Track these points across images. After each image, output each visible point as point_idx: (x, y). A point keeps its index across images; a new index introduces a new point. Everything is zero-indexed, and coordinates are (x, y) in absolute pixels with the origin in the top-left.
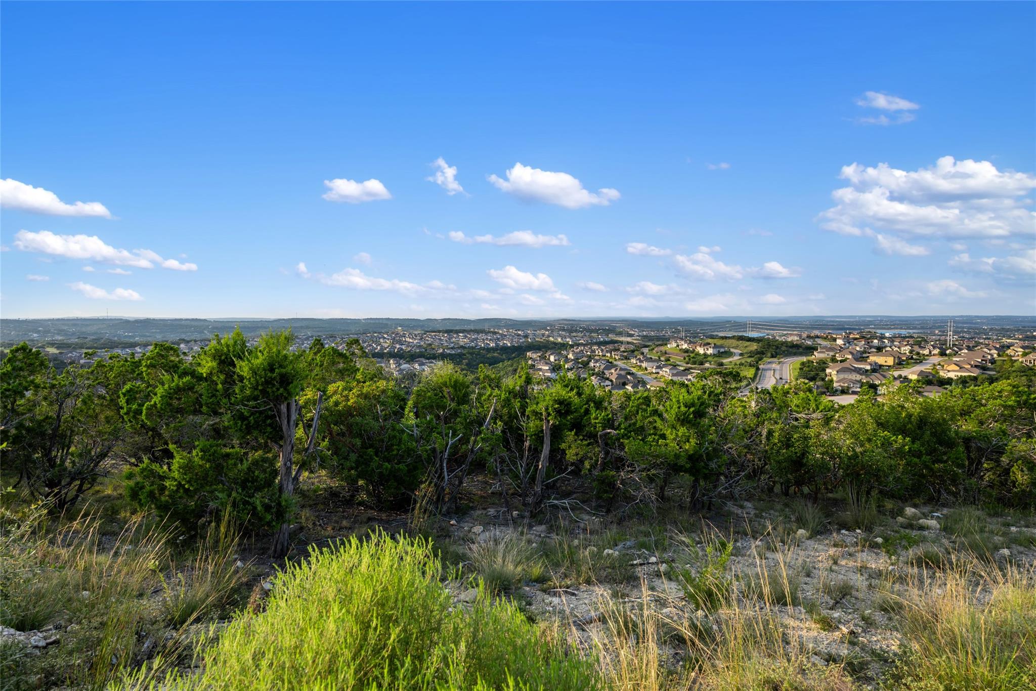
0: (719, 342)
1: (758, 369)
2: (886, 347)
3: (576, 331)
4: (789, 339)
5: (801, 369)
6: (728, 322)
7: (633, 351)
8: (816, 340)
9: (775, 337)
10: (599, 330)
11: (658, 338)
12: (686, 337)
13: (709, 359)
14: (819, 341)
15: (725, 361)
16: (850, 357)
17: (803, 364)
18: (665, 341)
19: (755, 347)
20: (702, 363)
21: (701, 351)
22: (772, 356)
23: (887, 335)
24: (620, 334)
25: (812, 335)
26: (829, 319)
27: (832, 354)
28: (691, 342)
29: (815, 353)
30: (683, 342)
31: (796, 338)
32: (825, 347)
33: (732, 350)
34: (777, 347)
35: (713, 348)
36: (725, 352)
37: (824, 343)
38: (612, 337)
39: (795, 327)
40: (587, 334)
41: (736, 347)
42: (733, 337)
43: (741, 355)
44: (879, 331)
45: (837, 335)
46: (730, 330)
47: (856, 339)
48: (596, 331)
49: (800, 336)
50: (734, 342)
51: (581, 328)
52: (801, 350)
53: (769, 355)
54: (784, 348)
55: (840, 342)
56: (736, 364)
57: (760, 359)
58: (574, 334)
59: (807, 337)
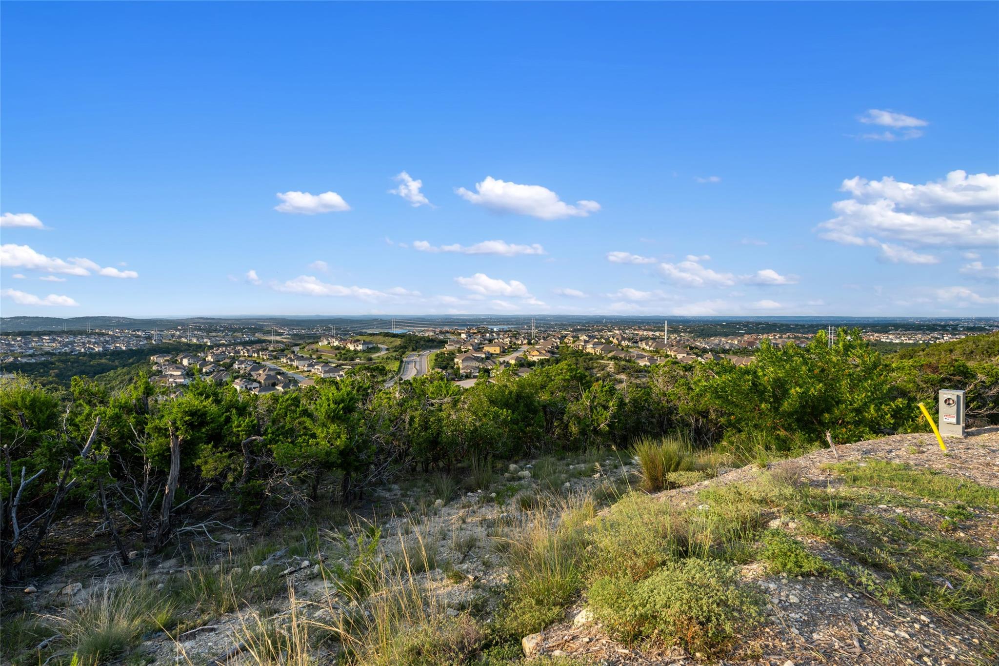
0: (368, 339)
1: (402, 362)
2: (494, 339)
3: (216, 330)
4: (426, 335)
5: (436, 360)
6: (376, 320)
7: (283, 350)
8: (447, 334)
9: (415, 333)
10: (244, 328)
11: (309, 337)
12: (337, 335)
13: (359, 354)
14: (449, 336)
15: (374, 356)
16: (471, 348)
17: (437, 355)
18: (316, 339)
19: (399, 342)
20: (352, 359)
21: (351, 347)
22: (414, 350)
23: (495, 330)
24: (268, 333)
25: (444, 330)
26: (455, 317)
27: (458, 346)
28: (341, 340)
29: (446, 346)
30: (334, 340)
31: (431, 334)
32: (453, 341)
33: (380, 346)
34: (417, 342)
35: (363, 344)
36: (374, 348)
37: (452, 337)
38: (259, 336)
39: (430, 324)
40: (230, 334)
41: (382, 343)
42: (380, 334)
43: (387, 349)
44: (490, 327)
45: (461, 330)
46: (377, 328)
47: (474, 333)
48: (240, 330)
49: (434, 332)
50: (381, 338)
51: (221, 327)
52: (435, 344)
53: (411, 349)
54: (422, 343)
55: (463, 336)
56: (383, 359)
57: (404, 353)
58: (214, 334)
59: (440, 332)
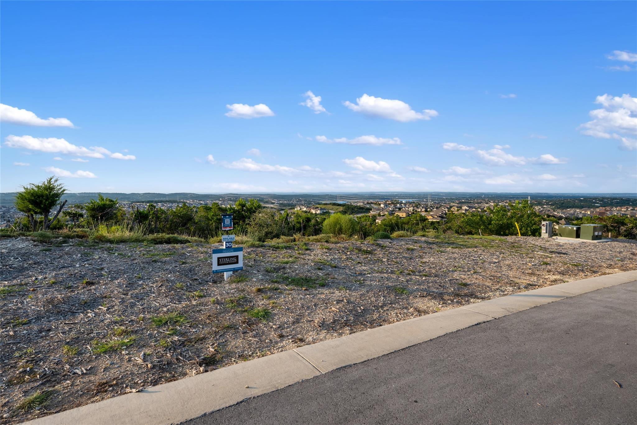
0: (323, 207)
2: (403, 208)
4: (358, 205)
6: (328, 195)
9: (351, 204)
12: (305, 204)
16: (387, 213)
19: (342, 209)
21: (313, 211)
23: (404, 202)
25: (369, 202)
26: (377, 194)
27: (378, 212)
28: (308, 207)
29: (371, 212)
30: (303, 207)
32: (375, 209)
33: (330, 211)
34: (353, 209)
35: (320, 210)
37: (375, 206)
39: (361, 198)
42: (330, 204)
44: (400, 200)
45: (381, 202)
47: (389, 204)
49: (364, 203)
50: (331, 207)
52: (364, 210)
54: (356, 209)
55: (382, 206)
59: (367, 203)
